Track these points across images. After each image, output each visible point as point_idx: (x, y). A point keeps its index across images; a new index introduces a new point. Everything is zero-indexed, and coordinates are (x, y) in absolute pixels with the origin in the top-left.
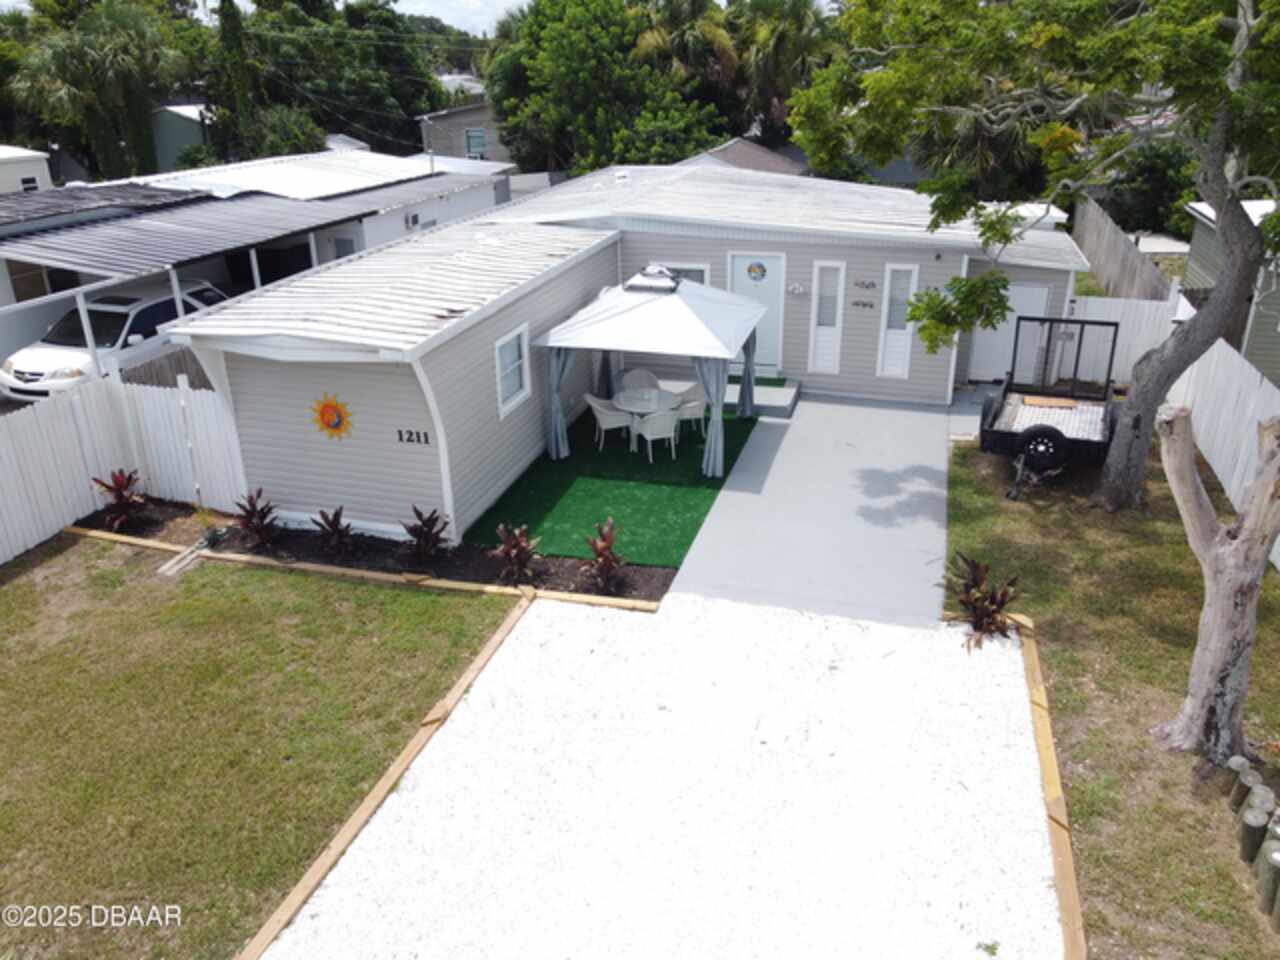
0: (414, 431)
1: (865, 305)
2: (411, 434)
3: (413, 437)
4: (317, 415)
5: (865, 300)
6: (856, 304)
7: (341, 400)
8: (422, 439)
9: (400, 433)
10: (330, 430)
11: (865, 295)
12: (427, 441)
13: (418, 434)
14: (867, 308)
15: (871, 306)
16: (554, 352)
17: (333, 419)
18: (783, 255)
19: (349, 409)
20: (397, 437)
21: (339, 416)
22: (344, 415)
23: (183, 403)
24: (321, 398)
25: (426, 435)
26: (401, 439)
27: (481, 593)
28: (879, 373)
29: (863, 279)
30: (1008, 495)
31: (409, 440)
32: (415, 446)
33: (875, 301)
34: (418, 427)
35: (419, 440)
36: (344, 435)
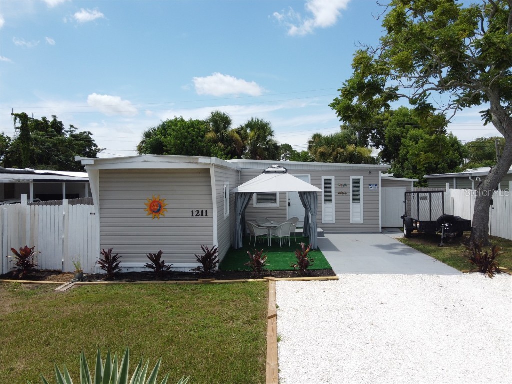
0: (200, 210)
1: (343, 194)
2: (199, 212)
3: (200, 214)
4: (147, 208)
5: (343, 192)
6: (340, 193)
7: (161, 198)
8: (204, 214)
9: (193, 212)
10: (154, 214)
11: (343, 190)
12: (207, 215)
13: (202, 211)
14: (344, 195)
15: (346, 194)
16: (240, 196)
17: (156, 209)
18: (310, 175)
19: (166, 202)
20: (191, 215)
21: (161, 207)
22: (163, 205)
23: (64, 214)
24: (151, 198)
25: (206, 211)
26: (193, 216)
27: (247, 282)
28: (351, 222)
29: (341, 183)
30: (439, 246)
31: (197, 216)
32: (200, 219)
33: (347, 192)
34: (202, 207)
35: (202, 215)
36: (161, 216)
